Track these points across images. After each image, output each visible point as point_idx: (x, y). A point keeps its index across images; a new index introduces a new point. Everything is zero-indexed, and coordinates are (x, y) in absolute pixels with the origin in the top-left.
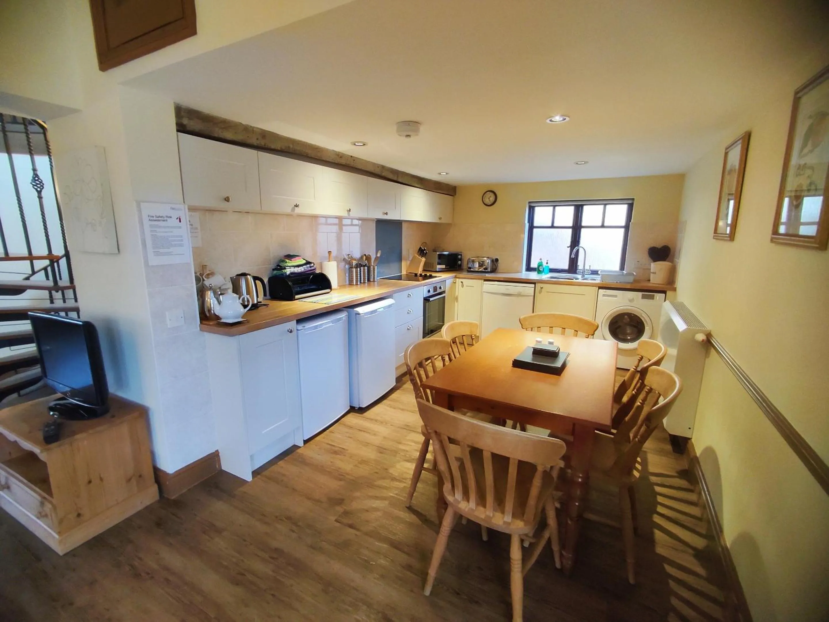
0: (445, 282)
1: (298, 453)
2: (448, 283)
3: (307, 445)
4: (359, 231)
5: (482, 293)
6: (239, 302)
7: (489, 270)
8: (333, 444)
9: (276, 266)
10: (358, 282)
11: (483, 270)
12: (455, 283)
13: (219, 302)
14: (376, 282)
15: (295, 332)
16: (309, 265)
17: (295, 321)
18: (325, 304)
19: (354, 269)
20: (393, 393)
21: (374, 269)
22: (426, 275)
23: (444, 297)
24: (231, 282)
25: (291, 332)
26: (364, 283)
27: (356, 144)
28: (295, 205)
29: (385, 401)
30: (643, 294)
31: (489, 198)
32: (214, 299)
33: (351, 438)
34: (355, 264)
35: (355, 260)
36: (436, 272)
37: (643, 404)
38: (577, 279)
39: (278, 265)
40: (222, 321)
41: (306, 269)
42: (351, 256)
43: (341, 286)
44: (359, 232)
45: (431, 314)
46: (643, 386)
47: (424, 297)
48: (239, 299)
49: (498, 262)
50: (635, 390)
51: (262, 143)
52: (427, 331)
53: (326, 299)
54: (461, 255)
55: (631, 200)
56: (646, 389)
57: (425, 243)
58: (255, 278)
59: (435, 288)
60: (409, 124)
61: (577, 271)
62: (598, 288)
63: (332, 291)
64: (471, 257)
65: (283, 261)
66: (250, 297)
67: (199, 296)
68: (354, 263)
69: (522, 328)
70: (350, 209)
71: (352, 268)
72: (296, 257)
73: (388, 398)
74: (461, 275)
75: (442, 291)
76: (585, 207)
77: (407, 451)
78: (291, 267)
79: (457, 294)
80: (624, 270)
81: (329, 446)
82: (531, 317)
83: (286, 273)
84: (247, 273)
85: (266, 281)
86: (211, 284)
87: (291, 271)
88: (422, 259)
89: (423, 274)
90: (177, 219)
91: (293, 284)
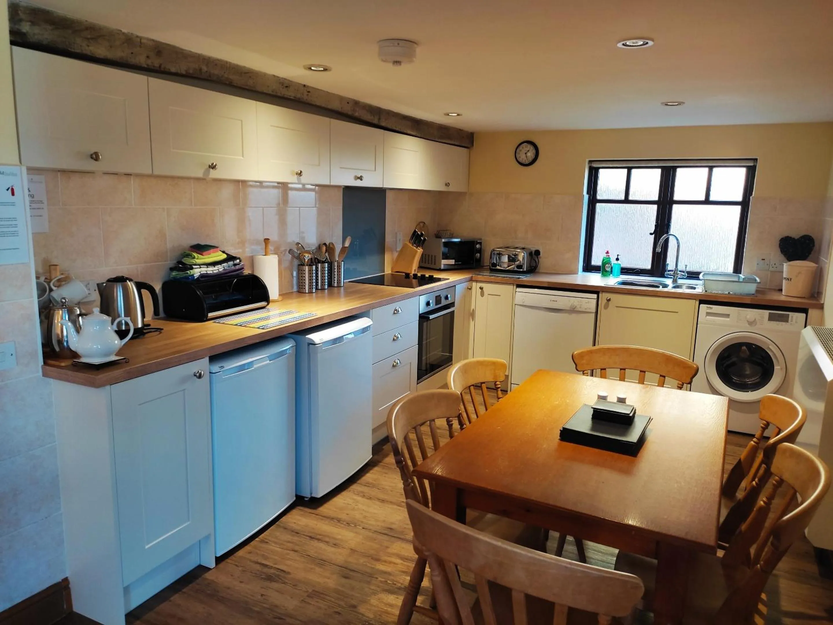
0: (454, 287)
1: (206, 579)
2: (459, 289)
3: (221, 565)
4: (316, 204)
5: (514, 305)
6: (112, 329)
7: (525, 270)
8: (264, 562)
9: (175, 264)
10: (313, 288)
11: (516, 269)
12: (470, 289)
13: (78, 329)
14: (342, 288)
15: (206, 378)
16: (231, 263)
17: (207, 359)
18: (259, 328)
19: (307, 267)
20: (367, 472)
21: (339, 267)
22: (423, 276)
23: (453, 312)
24: (97, 291)
25: (200, 377)
26: (323, 289)
27: (313, 68)
28: (209, 165)
29: (355, 487)
30: (770, 313)
31: (526, 153)
32: (70, 324)
33: (296, 551)
34: (309, 260)
35: (308, 252)
36: (440, 270)
37: (768, 504)
38: (665, 286)
39: (180, 262)
40: (84, 360)
41: (228, 269)
42: (302, 246)
43: (285, 295)
44: (316, 207)
45: (431, 339)
46: (768, 474)
47: (420, 313)
48: (112, 323)
49: (539, 256)
50: (756, 480)
51: (156, 62)
52: (424, 368)
53: (261, 319)
54: (480, 243)
55: (753, 161)
56: (772, 481)
57: (422, 224)
58: (140, 286)
59: (439, 298)
60: (398, 44)
61: (666, 273)
62: (698, 302)
63: (270, 304)
64: (496, 247)
65: (188, 256)
66: (131, 319)
67: (43, 318)
68: (307, 257)
69: (577, 370)
70: (301, 172)
71: (304, 265)
72: (211, 249)
73: (359, 482)
74: (480, 277)
75: (450, 302)
76: (679, 170)
77: (389, 574)
78: (201, 266)
79: (473, 307)
80: (741, 273)
81: (258, 567)
82: (591, 352)
83: (193, 275)
84: (126, 276)
85: (158, 288)
86: (64, 298)
87: (202, 273)
88: (418, 250)
89: (419, 275)
90: (8, 190)
91: (204, 293)
